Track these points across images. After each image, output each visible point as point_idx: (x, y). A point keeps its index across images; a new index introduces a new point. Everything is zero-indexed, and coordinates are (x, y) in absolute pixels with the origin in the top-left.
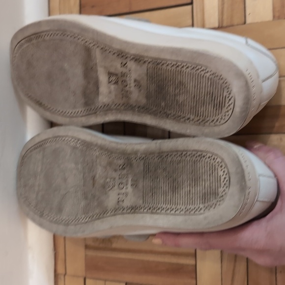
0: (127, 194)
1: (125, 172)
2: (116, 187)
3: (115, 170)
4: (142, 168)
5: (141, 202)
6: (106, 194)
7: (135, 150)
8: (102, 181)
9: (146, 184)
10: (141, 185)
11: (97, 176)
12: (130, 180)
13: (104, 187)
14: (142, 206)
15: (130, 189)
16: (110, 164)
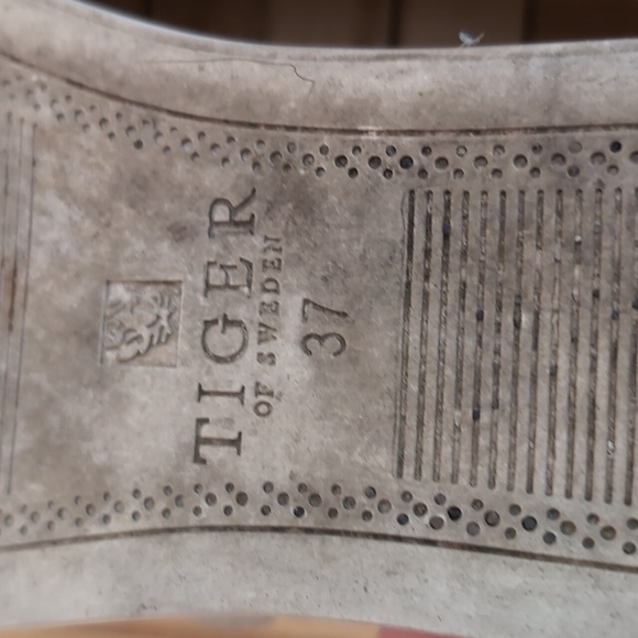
0: (264, 400)
1: (252, 247)
2: (182, 345)
3: (179, 233)
4: (395, 231)
5: (383, 459)
6: (101, 383)
7: (339, 102)
8: (71, 299)
9: (424, 340)
10: (378, 345)
11: (40, 259)
12: (292, 304)
13: (86, 333)
14: (391, 488)
15: (291, 367)
16: (138, 188)
